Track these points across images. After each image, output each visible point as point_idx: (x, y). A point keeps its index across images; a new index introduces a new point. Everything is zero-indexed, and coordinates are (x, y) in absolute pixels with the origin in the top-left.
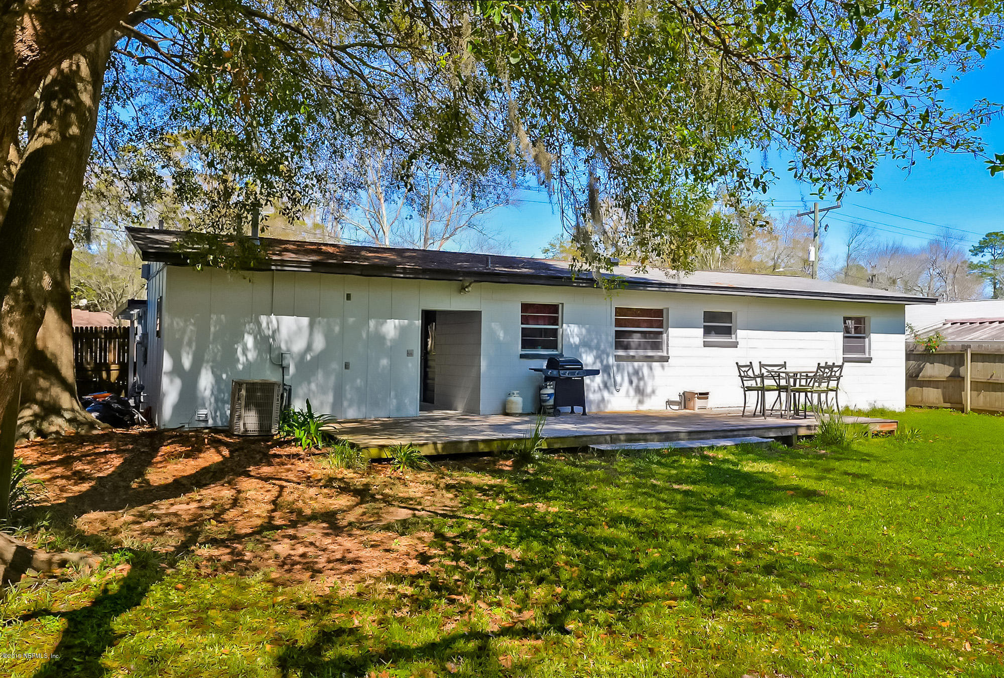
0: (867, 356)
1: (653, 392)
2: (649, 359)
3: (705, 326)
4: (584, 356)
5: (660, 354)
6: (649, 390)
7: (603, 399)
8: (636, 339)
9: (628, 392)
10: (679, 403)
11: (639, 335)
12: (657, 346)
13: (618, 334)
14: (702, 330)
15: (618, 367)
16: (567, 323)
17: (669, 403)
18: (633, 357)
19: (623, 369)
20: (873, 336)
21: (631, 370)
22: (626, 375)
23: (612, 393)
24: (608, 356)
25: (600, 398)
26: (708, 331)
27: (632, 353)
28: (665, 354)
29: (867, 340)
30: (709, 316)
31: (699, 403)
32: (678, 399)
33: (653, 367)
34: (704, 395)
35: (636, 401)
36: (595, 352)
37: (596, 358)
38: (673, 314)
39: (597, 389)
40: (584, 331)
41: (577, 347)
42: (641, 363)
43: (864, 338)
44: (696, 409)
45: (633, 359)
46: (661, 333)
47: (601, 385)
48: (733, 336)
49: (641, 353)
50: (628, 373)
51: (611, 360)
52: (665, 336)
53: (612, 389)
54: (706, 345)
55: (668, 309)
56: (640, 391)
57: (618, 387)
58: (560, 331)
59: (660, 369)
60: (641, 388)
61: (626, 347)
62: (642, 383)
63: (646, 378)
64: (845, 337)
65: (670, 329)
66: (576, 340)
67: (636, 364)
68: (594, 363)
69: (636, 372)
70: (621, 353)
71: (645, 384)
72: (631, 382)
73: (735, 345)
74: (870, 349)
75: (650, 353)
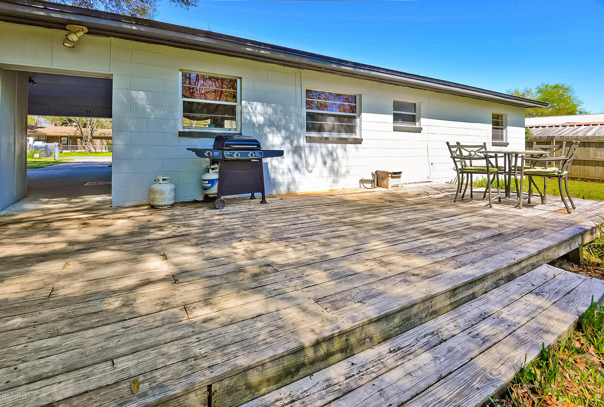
0: (504, 141)
1: (348, 172)
2: (344, 141)
3: (394, 114)
4: (270, 137)
5: (353, 136)
6: (343, 170)
7: (294, 181)
8: (329, 122)
9: (321, 172)
10: (372, 182)
11: (333, 118)
12: (351, 129)
13: (310, 116)
14: (392, 116)
15: (311, 148)
16: (249, 100)
17: (362, 181)
18: (327, 139)
19: (317, 150)
20: (509, 128)
21: (324, 151)
22: (319, 155)
23: (304, 174)
24: (299, 138)
25: (290, 180)
26: (397, 118)
27: (325, 135)
28: (358, 136)
29: (504, 131)
30: (397, 106)
31: (392, 182)
32: (370, 178)
33: (347, 149)
34: (397, 175)
35: (330, 180)
36: (283, 133)
37: (286, 138)
38: (365, 100)
39: (286, 170)
40: (270, 110)
41: (261, 127)
42: (335, 145)
43: (502, 129)
44: (390, 186)
45: (326, 140)
46: (354, 117)
47: (292, 167)
48: (417, 123)
49: (335, 135)
50: (322, 154)
51: (303, 142)
52: (358, 120)
53: (304, 170)
54: (395, 129)
55: (360, 96)
56: (334, 172)
57: (310, 169)
58: (238, 109)
59: (355, 149)
60: (335, 169)
61: (320, 129)
62: (336, 164)
63: (340, 159)
64: (493, 128)
65: (363, 114)
66: (260, 119)
67: (330, 146)
68: (283, 144)
69: (331, 154)
70: (314, 134)
71: (339, 164)
72: (325, 163)
73: (419, 130)
74: (507, 137)
75: (344, 135)
